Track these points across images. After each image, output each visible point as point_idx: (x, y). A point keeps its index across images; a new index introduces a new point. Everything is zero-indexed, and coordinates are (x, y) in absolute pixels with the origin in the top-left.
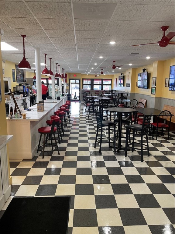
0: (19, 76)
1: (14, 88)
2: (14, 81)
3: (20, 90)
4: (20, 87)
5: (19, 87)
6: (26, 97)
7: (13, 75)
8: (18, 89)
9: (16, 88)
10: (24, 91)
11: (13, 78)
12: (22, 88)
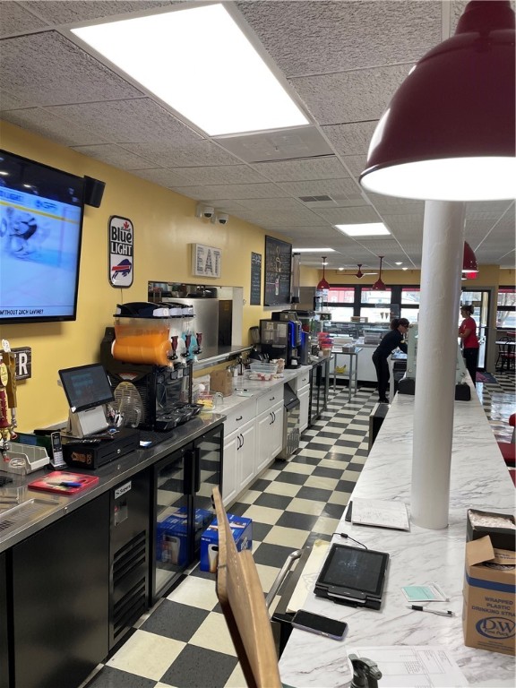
0: (274, 281)
1: (251, 329)
2: (255, 301)
3: (275, 337)
4: (275, 327)
5: (270, 326)
6: (295, 367)
7: (252, 279)
8: (268, 337)
9: (258, 330)
10: (289, 343)
11: (252, 291)
12: (282, 329)
